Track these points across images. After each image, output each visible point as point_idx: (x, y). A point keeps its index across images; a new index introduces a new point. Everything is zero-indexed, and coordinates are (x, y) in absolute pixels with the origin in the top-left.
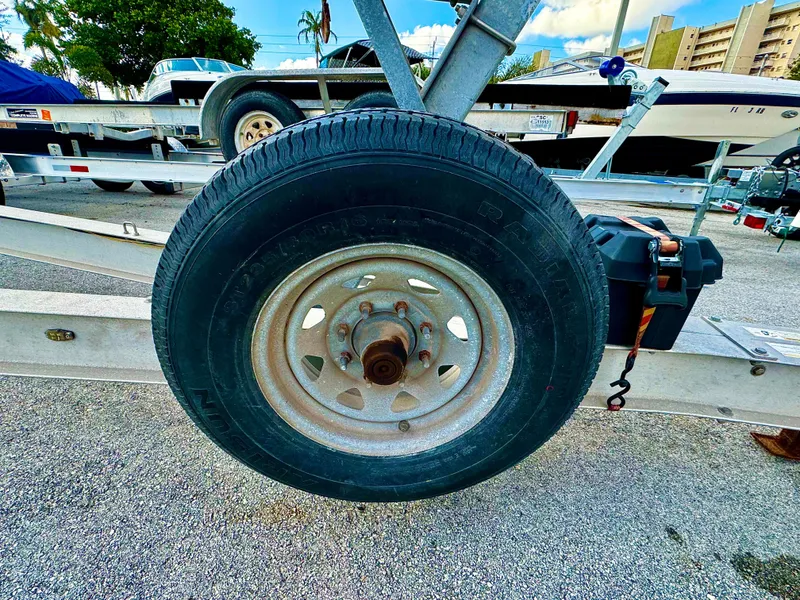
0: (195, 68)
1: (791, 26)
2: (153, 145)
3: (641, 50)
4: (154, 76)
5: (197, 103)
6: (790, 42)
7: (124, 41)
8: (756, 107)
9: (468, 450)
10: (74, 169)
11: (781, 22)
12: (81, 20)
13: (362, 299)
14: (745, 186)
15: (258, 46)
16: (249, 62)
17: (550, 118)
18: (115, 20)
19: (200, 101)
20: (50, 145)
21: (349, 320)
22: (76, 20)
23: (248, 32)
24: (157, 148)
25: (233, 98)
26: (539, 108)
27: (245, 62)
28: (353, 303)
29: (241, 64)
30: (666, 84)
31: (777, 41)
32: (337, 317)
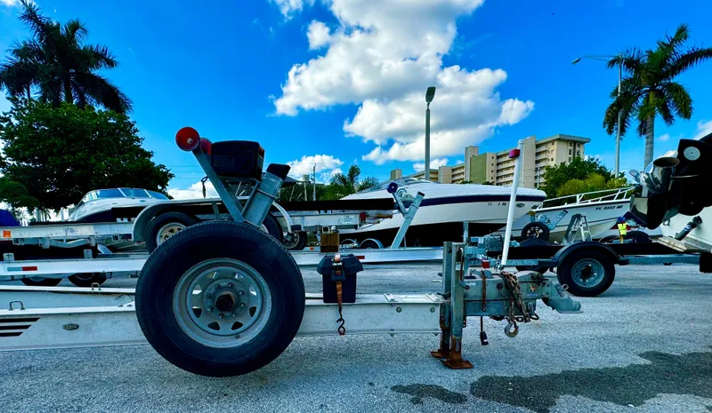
0: (121, 196)
1: (550, 150)
2: (85, 251)
3: (463, 167)
4: (83, 203)
5: (129, 220)
6: (552, 160)
7: (52, 176)
8: (501, 203)
9: (262, 339)
10: (25, 269)
11: (543, 149)
12: (15, 162)
13: (216, 282)
14: (482, 246)
15: (171, 176)
16: (164, 187)
17: (352, 216)
18: (49, 163)
19: (132, 219)
20: (5, 255)
21: (211, 292)
22: (12, 163)
23: (163, 167)
24: (88, 252)
25: (157, 216)
26: (346, 212)
27: (159, 188)
28: (212, 285)
29: (157, 190)
30: (423, 195)
31: (545, 159)
32: (207, 291)
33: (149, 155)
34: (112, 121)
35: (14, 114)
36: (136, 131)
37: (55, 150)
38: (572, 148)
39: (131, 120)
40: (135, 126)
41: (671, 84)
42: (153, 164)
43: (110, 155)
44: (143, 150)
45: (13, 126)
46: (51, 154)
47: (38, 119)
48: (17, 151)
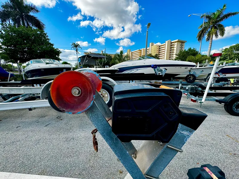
3: (149, 49)
8: (180, 67)
23: (58, 49)
27: (57, 56)
31: (173, 47)
33: (52, 45)
34: (38, 33)
35: (3, 29)
36: (47, 36)
37: (19, 43)
38: (181, 44)
39: (45, 32)
40: (47, 35)
41: (220, 24)
42: (54, 48)
43: (39, 45)
44: (50, 43)
45: (3, 34)
46: (18, 45)
47: (11, 31)
48: (5, 43)
